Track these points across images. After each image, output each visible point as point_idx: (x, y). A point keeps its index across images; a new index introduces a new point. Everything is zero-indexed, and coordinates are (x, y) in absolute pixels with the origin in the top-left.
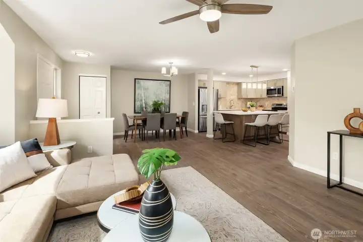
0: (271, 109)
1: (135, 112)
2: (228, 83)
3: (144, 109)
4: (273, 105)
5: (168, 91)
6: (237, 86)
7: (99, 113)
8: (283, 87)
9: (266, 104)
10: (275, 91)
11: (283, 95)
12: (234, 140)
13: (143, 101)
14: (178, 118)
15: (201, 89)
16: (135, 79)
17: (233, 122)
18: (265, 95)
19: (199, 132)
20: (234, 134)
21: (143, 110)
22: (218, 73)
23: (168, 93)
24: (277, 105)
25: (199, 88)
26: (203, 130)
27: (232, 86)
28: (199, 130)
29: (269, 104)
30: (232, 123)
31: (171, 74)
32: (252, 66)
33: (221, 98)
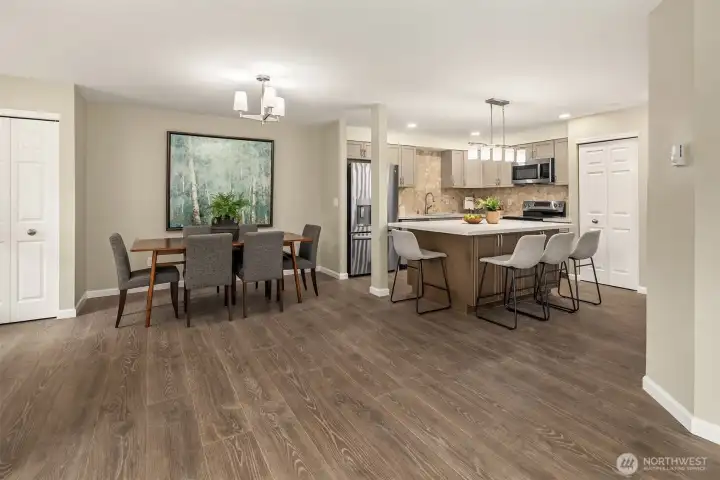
0: (521, 215)
1: (169, 228)
2: (420, 152)
3: (198, 217)
4: (526, 204)
5: (266, 167)
6: (439, 159)
7: (32, 233)
8: (553, 160)
9: (510, 201)
10: (534, 171)
11: (553, 180)
12: (448, 305)
13: (195, 196)
14: (290, 244)
15: (354, 165)
16: (170, 133)
17: (443, 255)
18: (507, 181)
19: (350, 276)
20: (448, 290)
21: (193, 221)
22: (397, 124)
23: (267, 175)
24: (537, 204)
25: (350, 161)
26: (360, 272)
27: (428, 157)
28: (349, 271)
29: (516, 202)
30: (441, 258)
31: (263, 113)
32: (492, 102)
33: (404, 188)
